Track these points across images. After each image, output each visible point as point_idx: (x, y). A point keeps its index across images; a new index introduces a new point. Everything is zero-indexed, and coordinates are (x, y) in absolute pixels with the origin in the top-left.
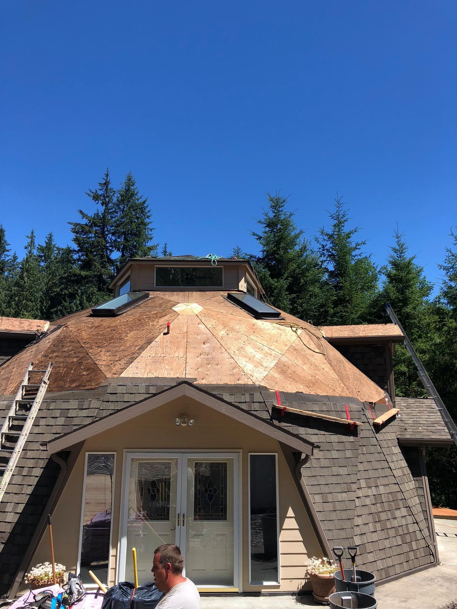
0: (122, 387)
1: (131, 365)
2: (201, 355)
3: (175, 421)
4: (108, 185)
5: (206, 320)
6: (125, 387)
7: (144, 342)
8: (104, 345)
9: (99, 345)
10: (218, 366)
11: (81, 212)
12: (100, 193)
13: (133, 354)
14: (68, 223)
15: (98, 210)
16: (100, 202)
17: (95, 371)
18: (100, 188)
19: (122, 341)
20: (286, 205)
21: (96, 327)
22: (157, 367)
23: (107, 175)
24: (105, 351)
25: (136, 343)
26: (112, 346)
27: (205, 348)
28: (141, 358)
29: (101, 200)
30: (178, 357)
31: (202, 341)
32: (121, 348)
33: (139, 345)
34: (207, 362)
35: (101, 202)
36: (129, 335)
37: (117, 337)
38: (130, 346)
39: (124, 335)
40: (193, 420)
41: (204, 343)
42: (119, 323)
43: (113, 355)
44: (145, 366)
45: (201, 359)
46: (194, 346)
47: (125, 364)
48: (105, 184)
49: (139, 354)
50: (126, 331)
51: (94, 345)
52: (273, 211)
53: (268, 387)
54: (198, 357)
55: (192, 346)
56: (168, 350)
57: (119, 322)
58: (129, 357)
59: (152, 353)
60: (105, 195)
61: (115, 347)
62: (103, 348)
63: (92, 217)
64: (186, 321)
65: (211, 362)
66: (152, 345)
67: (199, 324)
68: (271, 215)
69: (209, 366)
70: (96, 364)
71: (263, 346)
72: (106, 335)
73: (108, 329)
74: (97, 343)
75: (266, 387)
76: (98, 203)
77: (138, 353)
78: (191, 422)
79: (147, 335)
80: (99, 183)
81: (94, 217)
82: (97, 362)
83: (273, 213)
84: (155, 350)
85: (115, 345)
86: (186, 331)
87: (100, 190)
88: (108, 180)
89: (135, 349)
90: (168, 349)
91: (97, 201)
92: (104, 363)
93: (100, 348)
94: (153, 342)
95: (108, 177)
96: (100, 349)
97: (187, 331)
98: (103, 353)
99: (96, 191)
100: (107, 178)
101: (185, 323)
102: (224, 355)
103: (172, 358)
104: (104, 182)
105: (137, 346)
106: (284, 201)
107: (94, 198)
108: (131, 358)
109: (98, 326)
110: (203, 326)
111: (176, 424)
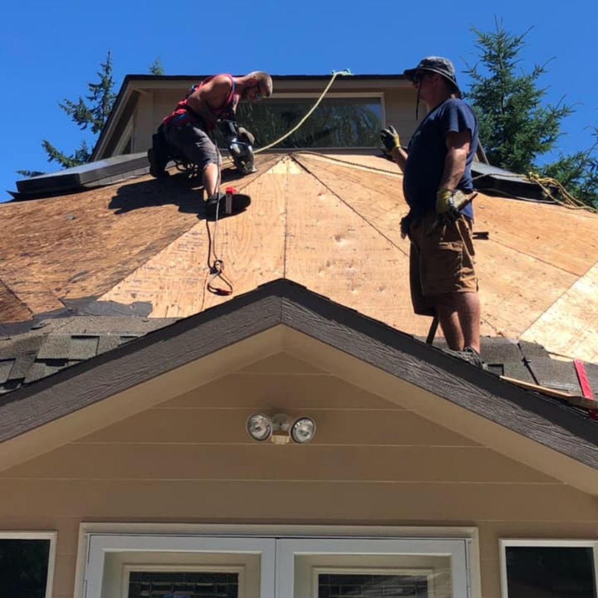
0: (86, 342)
1: (116, 288)
2: (328, 265)
3: (250, 424)
4: (107, 90)
5: (342, 187)
6: (94, 342)
7: (158, 235)
8: (41, 250)
9: (27, 251)
10: (383, 292)
11: (47, 146)
12: (90, 105)
13: (125, 263)
14: (19, 172)
15: (85, 143)
16: (91, 125)
17: (7, 309)
18: (92, 94)
19: (94, 240)
20: (521, 51)
21: (25, 216)
22: (195, 293)
23: (107, 69)
24: (44, 263)
25: (133, 242)
26: (64, 250)
27: (342, 250)
28: (147, 270)
29: (92, 122)
30: (260, 269)
31: (333, 233)
32: (91, 253)
33: (145, 243)
34: (349, 281)
35: (93, 125)
36: (114, 226)
37: (81, 231)
38: (118, 249)
39: (101, 225)
40: (310, 423)
41: (338, 238)
42: (89, 203)
43: (66, 271)
44: (158, 289)
45: (329, 276)
46: (308, 244)
47: (98, 286)
48: (101, 86)
49: (141, 263)
50: (107, 217)
51: (12, 253)
52: (490, 66)
53: (548, 349)
54: (320, 270)
55: (300, 244)
56: (229, 253)
57: (89, 200)
58: (112, 270)
59: (180, 259)
60: (102, 111)
61: (75, 252)
62: (36, 257)
63: (72, 159)
64: (282, 189)
65: (361, 282)
66: (179, 241)
67: (320, 195)
68: (487, 74)
69: (355, 292)
70: (11, 292)
71: (518, 253)
72: (51, 228)
73: (56, 217)
74: (21, 247)
75: (542, 348)
76: (85, 127)
77: (139, 261)
78: (305, 429)
79: (167, 222)
80: (91, 85)
81: (76, 157)
82: (14, 288)
83: (490, 70)
84: (189, 253)
85: (74, 248)
86: (282, 210)
87: (92, 99)
88: (108, 79)
89: (130, 254)
90: (229, 251)
91: (83, 124)
92: (38, 288)
93: (29, 258)
94: (186, 234)
95: (109, 71)
96: (27, 260)
97: (286, 210)
98: (35, 267)
99: (81, 102)
100: (108, 73)
101: (278, 193)
102: (400, 266)
103: (241, 273)
104: (99, 82)
105: (137, 246)
106: (517, 41)
107: (76, 116)
108: (118, 272)
109: (30, 213)
110: (334, 200)
111: (254, 433)
